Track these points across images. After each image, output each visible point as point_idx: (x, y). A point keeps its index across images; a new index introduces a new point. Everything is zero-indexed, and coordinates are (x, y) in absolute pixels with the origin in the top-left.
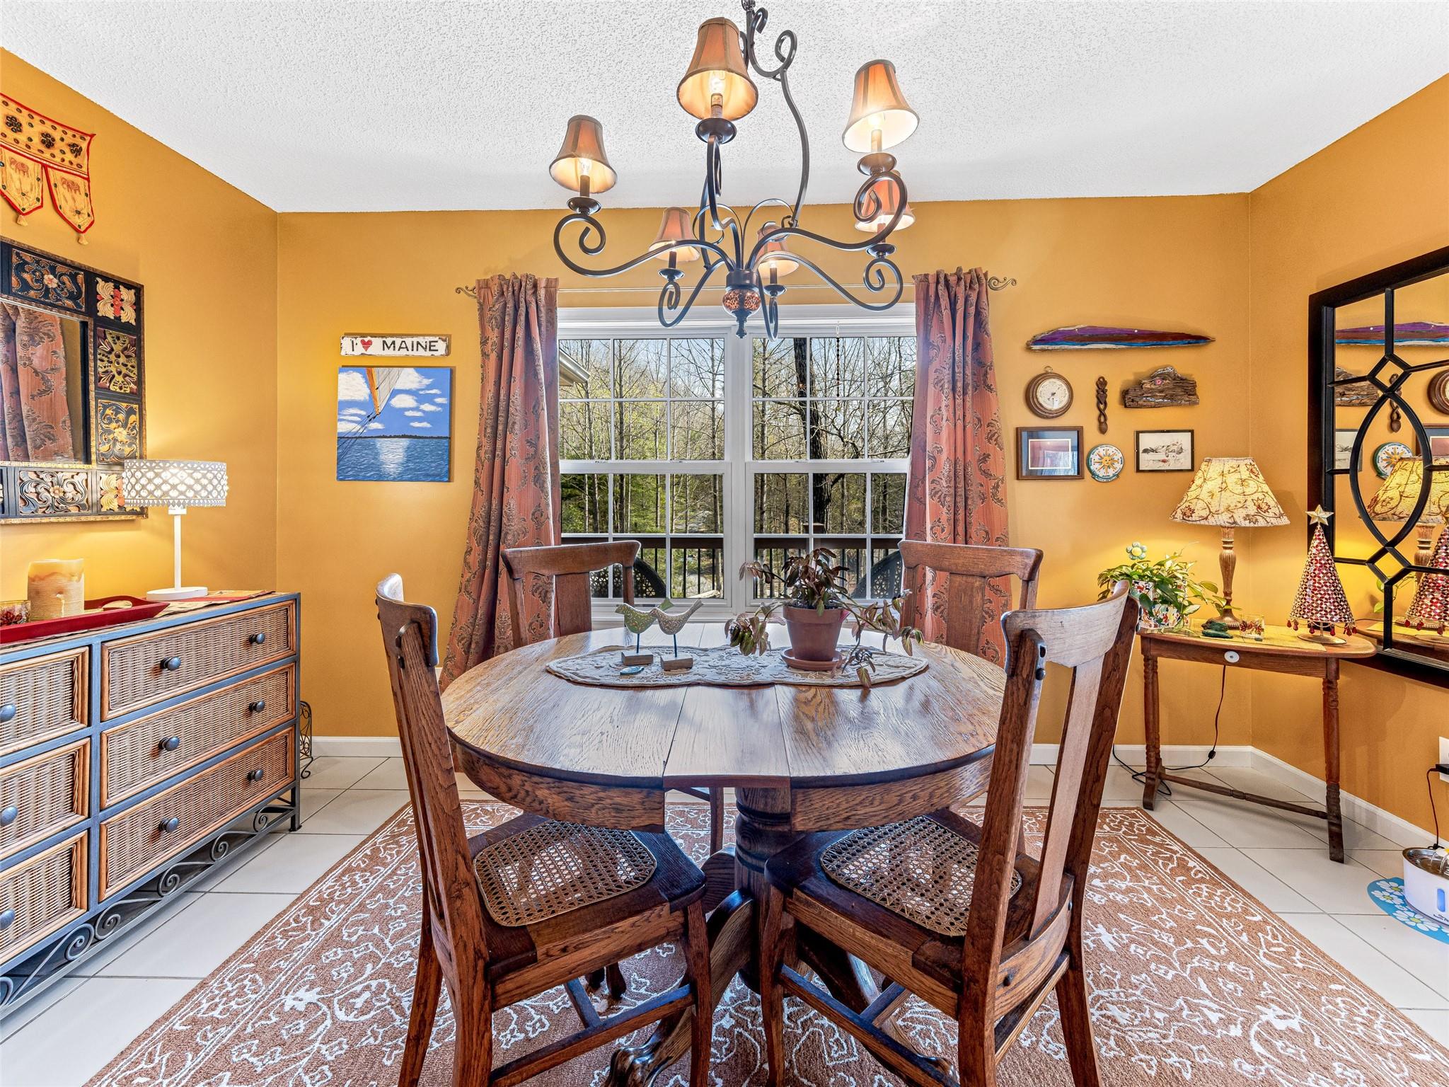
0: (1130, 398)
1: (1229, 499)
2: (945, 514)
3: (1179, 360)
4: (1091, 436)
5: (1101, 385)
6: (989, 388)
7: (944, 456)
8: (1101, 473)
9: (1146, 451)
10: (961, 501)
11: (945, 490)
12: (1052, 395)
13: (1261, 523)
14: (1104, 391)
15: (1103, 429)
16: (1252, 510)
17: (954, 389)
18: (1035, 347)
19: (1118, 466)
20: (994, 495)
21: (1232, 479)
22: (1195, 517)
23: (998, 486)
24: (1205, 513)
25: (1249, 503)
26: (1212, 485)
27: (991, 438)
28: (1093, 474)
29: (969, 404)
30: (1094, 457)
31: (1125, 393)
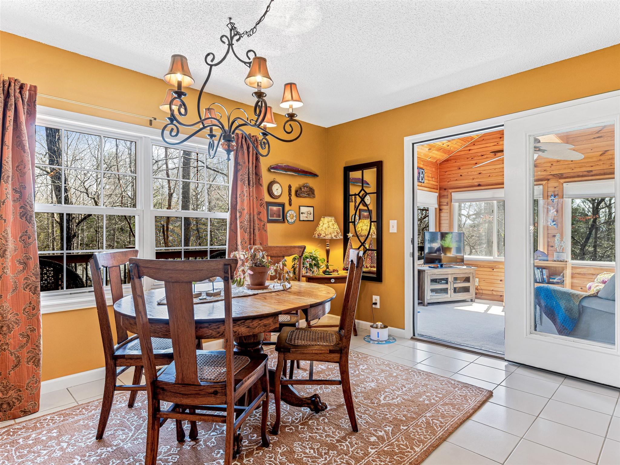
0: (298, 194)
1: (330, 230)
2: (247, 236)
3: (310, 182)
4: (287, 207)
5: (290, 187)
6: (261, 185)
7: (246, 211)
8: (290, 221)
9: (302, 213)
10: (252, 230)
11: (246, 226)
12: (276, 189)
13: (338, 238)
14: (291, 190)
15: (290, 205)
16: (336, 234)
17: (249, 184)
18: (272, 170)
19: (295, 218)
20: (263, 228)
21: (331, 223)
22: (322, 236)
23: (265, 225)
24: (324, 235)
25: (335, 232)
26: (326, 226)
27: (261, 205)
28: (288, 221)
29: (254, 191)
30: (288, 215)
31: (296, 192)
